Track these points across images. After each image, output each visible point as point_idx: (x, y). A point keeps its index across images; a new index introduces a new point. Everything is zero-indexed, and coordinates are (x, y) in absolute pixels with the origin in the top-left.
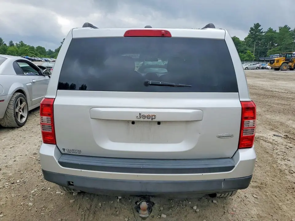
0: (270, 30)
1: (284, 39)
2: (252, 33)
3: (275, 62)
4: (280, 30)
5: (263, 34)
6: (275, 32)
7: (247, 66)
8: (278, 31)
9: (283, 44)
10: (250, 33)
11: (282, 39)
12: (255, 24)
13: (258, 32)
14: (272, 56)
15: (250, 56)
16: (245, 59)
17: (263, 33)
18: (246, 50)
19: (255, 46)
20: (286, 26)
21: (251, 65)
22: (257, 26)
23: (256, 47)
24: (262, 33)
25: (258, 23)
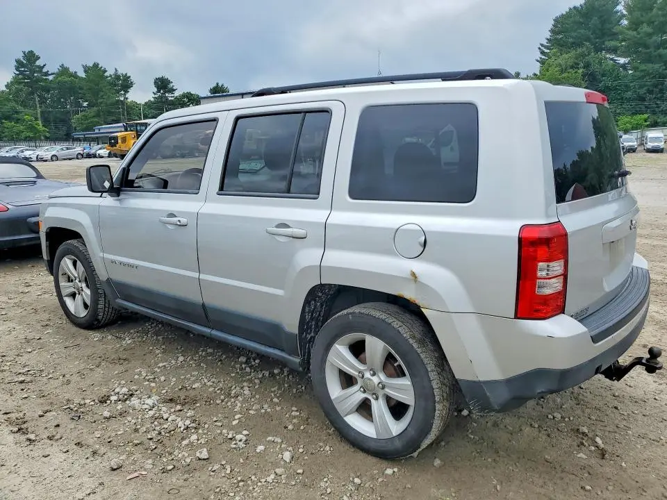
0: (64, 71)
1: (102, 94)
2: (21, 73)
3: (119, 141)
4: (85, 71)
5: (51, 78)
6: (75, 75)
7: (54, 153)
8: (82, 74)
9: (101, 103)
10: (17, 73)
11: (96, 93)
12: (24, 53)
13: (37, 72)
14: (99, 129)
15: (35, 128)
16: (23, 135)
17: (50, 75)
18: (17, 113)
19: (38, 106)
20: (96, 65)
21: (62, 149)
22: (31, 57)
23: (40, 107)
24: (47, 74)
25: (32, 52)
